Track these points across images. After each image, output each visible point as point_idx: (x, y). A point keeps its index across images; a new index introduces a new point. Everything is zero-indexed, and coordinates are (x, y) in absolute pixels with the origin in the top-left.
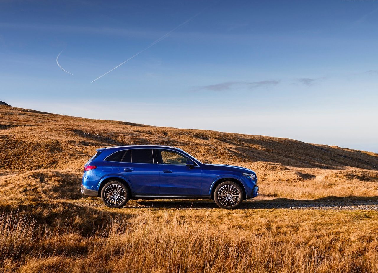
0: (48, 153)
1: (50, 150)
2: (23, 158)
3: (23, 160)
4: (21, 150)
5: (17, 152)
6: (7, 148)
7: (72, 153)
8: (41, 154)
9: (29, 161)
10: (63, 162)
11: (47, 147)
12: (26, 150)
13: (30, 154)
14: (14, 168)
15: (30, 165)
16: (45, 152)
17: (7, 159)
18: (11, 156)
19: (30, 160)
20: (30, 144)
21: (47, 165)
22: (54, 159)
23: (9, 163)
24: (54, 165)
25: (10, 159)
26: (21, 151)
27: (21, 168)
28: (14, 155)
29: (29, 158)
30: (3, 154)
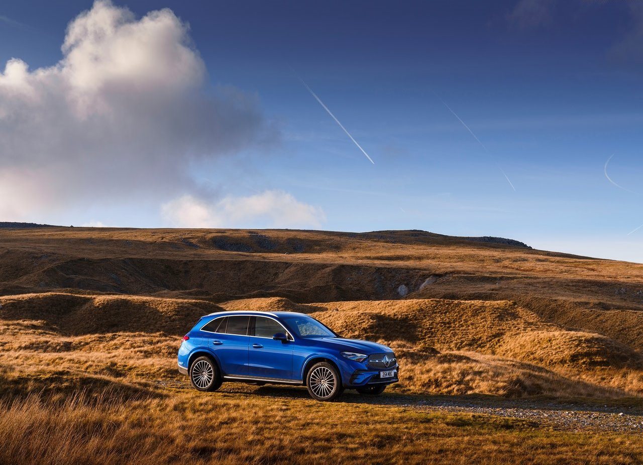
0: (494, 321)
1: (499, 316)
2: (454, 327)
3: (453, 330)
4: (455, 315)
5: (449, 319)
6: (436, 313)
7: (532, 321)
8: (483, 322)
9: (462, 333)
10: (512, 334)
11: (495, 311)
12: (462, 315)
13: (466, 321)
14: (438, 341)
15: (461, 338)
16: (490, 319)
17: (432, 328)
18: (438, 324)
19: (464, 330)
20: (470, 307)
21: (487, 339)
22: (499, 330)
23: (432, 334)
24: (497, 339)
25: (435, 328)
26: (455, 317)
27: (448, 341)
28: (441, 323)
29: (464, 328)
30: (428, 320)
